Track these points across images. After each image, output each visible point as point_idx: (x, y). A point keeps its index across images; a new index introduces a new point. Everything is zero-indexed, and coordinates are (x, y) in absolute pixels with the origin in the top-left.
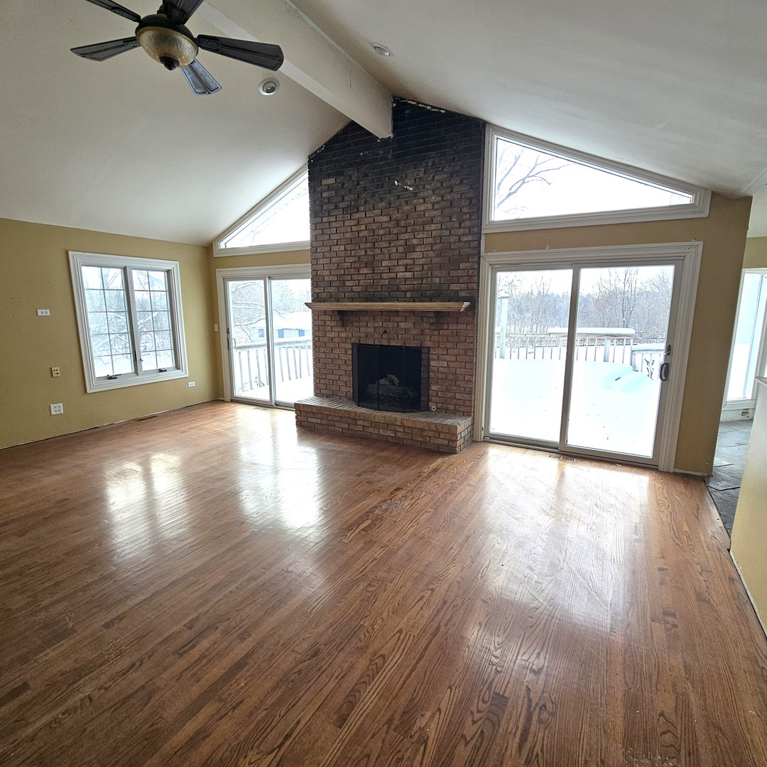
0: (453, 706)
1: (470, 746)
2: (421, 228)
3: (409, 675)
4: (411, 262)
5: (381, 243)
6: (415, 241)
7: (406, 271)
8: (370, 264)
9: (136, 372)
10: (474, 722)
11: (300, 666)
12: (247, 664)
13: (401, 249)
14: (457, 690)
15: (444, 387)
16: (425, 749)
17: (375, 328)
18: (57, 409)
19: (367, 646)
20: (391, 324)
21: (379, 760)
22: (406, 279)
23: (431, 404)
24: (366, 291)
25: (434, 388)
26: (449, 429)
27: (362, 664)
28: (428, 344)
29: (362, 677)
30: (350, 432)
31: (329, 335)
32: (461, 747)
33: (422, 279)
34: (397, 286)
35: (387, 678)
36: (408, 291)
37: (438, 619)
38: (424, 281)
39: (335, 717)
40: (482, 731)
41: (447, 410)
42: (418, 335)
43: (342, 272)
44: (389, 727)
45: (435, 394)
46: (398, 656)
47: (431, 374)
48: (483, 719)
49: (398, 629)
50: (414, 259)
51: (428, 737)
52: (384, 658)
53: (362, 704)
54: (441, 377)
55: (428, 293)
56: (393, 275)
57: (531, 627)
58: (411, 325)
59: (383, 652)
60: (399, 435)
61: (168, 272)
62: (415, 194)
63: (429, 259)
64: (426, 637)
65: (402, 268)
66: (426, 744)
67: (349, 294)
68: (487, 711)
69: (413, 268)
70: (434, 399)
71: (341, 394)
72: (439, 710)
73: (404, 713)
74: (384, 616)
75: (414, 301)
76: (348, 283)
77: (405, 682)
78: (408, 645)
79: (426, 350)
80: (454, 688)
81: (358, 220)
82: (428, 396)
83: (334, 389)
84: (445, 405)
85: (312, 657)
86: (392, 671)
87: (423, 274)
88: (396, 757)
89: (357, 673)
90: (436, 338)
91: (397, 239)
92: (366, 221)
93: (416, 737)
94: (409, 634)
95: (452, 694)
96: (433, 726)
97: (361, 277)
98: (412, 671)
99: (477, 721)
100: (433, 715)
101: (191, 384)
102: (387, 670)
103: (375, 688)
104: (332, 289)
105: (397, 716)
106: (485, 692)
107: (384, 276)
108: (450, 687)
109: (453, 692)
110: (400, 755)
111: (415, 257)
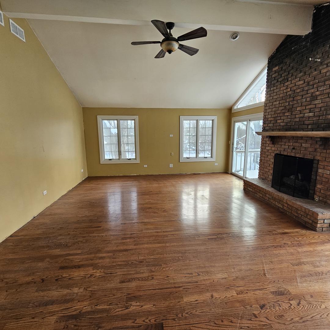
0: (146, 310)
1: (133, 324)
2: (323, 84)
3: (151, 290)
4: (314, 106)
5: (297, 97)
6: (318, 93)
7: (310, 113)
8: (290, 110)
9: (196, 157)
10: (144, 321)
11: (134, 262)
12: (128, 251)
13: (308, 99)
14: (155, 308)
15: (325, 187)
16: (124, 310)
17: (289, 146)
18: (171, 166)
19: (154, 272)
20: (297, 144)
21: (114, 299)
22: (309, 117)
23: (315, 196)
24: (287, 125)
25: (319, 186)
26: (313, 214)
27: (145, 275)
28: (318, 158)
29: (140, 278)
30: (263, 199)
31: (267, 148)
32: (131, 321)
33: (319, 116)
34: (304, 121)
35: (145, 284)
36: (310, 124)
37: (184, 285)
38: (321, 118)
39: (123, 280)
40: (141, 326)
41: (325, 203)
42: (313, 152)
43: (276, 116)
44: (127, 295)
45: (319, 190)
46: (156, 282)
47: (318, 177)
48: (147, 324)
49: (168, 275)
50: (315, 104)
51: (129, 308)
52: (152, 279)
53: (131, 284)
54: (324, 180)
55: (322, 125)
56: (302, 115)
57: (215, 324)
58: (309, 145)
59: (155, 277)
60: (285, 208)
61: (213, 120)
62: (321, 63)
63: (326, 103)
64: (172, 286)
65: (308, 111)
66: (126, 309)
67: (278, 127)
68: (152, 323)
69: (315, 110)
70: (318, 193)
71: (269, 180)
72: (142, 306)
73: (134, 296)
74: (171, 268)
75: (313, 131)
76: (279, 121)
77: (147, 290)
78: (164, 282)
79: (316, 162)
80: (155, 306)
81: (287, 86)
82: (314, 190)
83: (266, 176)
84: (325, 200)
85: (140, 262)
86: (148, 284)
87: (320, 113)
88: (117, 303)
89: (142, 275)
90: (324, 155)
91: (307, 94)
92: (291, 86)
93: (127, 305)
94: (169, 280)
95: (151, 307)
96: (134, 308)
97: (285, 118)
98: (153, 290)
99: (145, 322)
100: (139, 306)
101: (216, 164)
102: (148, 282)
103: (139, 283)
104: (271, 125)
105: (132, 295)
106: (160, 319)
107: (297, 116)
108: (154, 305)
109: (153, 307)
110: (118, 303)
111: (317, 103)
